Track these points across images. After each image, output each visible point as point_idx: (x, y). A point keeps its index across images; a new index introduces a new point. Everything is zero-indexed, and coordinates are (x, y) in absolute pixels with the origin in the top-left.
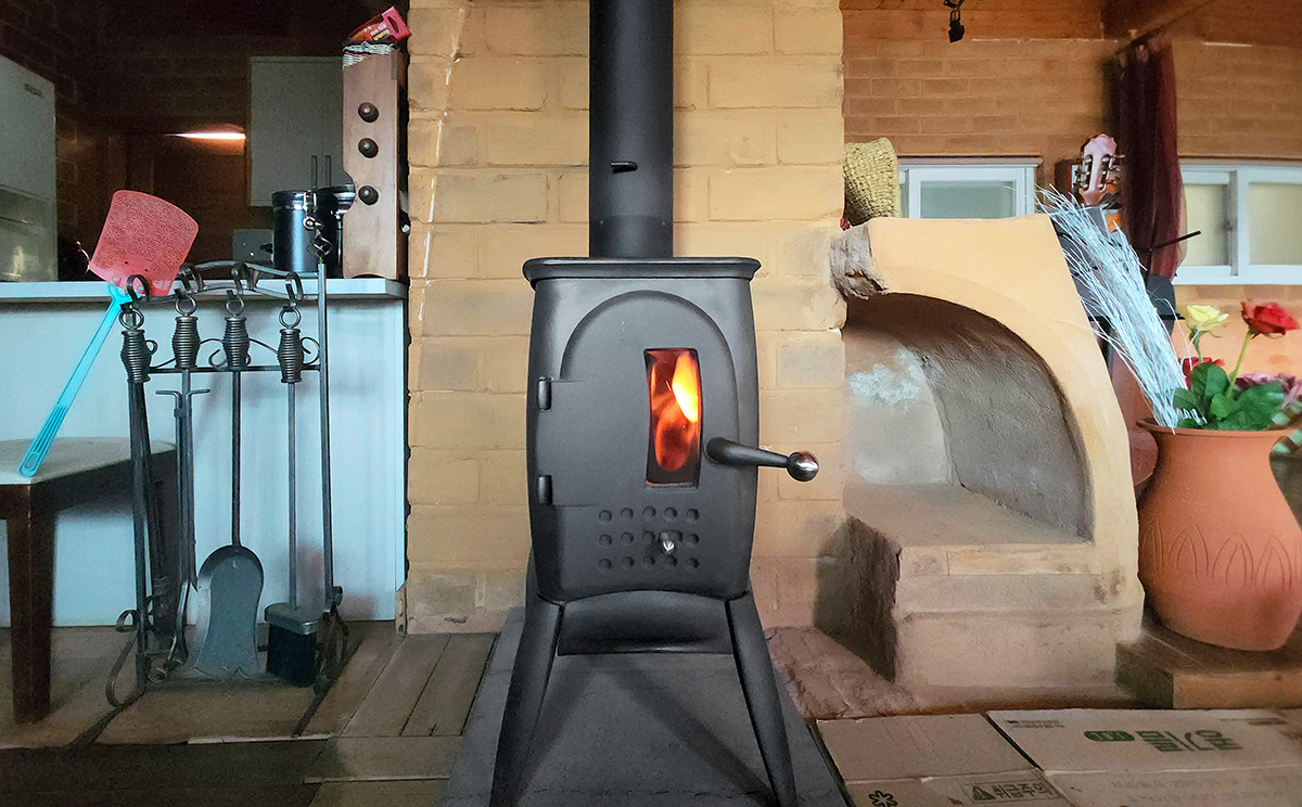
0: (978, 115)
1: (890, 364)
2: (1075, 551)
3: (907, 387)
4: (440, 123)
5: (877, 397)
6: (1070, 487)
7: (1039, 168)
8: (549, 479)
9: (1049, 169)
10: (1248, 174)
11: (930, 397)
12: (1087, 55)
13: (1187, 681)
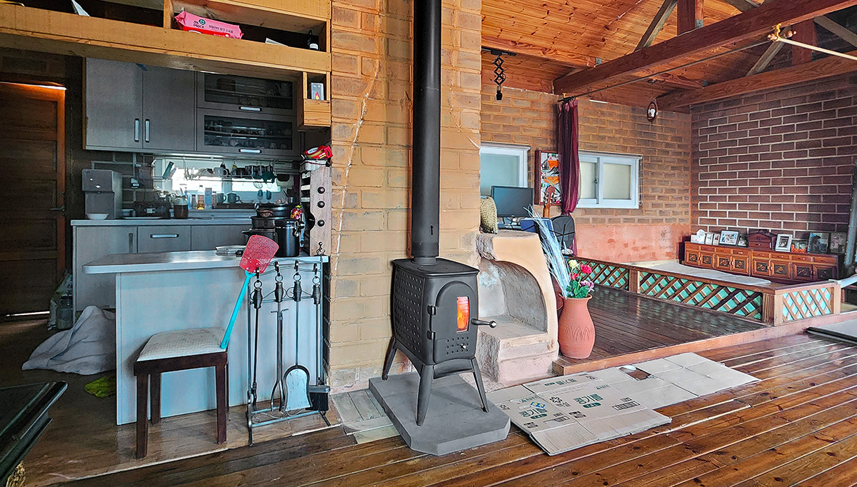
0: (505, 124)
1: (488, 272)
2: (542, 336)
3: (493, 279)
4: (344, 191)
5: (483, 284)
6: (542, 317)
7: (529, 151)
8: (434, 333)
9: (533, 153)
10: (604, 159)
11: (500, 283)
12: (547, 101)
13: (566, 368)
